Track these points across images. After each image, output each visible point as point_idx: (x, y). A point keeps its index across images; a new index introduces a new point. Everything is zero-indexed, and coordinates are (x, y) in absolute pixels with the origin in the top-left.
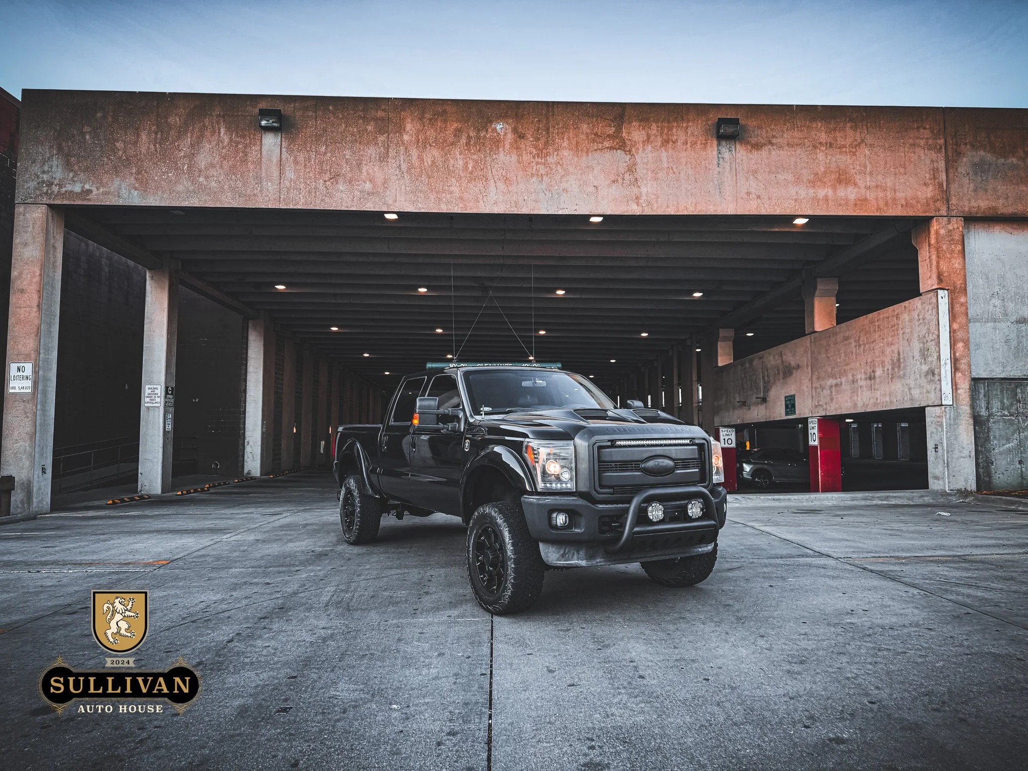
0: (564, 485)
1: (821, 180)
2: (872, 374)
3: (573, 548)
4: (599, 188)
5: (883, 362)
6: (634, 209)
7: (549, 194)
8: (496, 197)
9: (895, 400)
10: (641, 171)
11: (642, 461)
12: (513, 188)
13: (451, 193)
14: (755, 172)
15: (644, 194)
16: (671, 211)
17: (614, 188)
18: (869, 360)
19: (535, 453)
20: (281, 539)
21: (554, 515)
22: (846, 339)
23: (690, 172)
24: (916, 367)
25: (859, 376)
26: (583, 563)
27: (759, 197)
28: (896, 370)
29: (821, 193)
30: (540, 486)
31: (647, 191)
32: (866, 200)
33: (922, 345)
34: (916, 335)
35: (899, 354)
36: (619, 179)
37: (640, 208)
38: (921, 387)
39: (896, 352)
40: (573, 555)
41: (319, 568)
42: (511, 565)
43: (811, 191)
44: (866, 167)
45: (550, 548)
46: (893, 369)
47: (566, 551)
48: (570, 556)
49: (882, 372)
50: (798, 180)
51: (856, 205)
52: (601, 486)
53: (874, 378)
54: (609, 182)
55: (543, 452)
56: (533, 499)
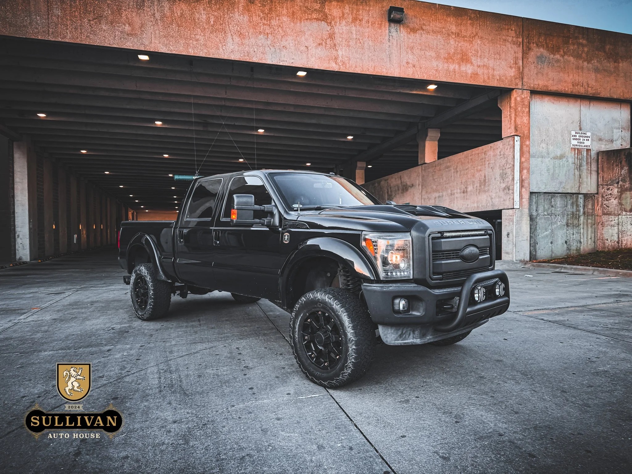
0: (402, 273)
1: (451, 58)
2: (465, 189)
3: (409, 329)
4: (309, 48)
5: (474, 182)
6: (333, 67)
7: (273, 49)
8: (233, 47)
9: (481, 205)
10: (338, 40)
11: (460, 250)
12: (246, 41)
13: (197, 40)
14: (412, 48)
15: (340, 56)
16: (358, 71)
17: (320, 49)
18: (463, 181)
19: (374, 244)
20: (76, 318)
21: (397, 301)
22: (448, 167)
23: (370, 43)
24: (496, 184)
25: (455, 191)
26: (418, 341)
27: (414, 66)
28: (483, 187)
29: (451, 67)
30: (382, 275)
31: (342, 54)
32: (477, 74)
33: (501, 171)
34: (498, 165)
35: (485, 177)
36: (323, 43)
37: (338, 67)
38: (499, 197)
39: (483, 175)
40: (410, 334)
41: (128, 346)
42: (352, 347)
43: (446, 65)
44: (478, 52)
45: (390, 330)
46: (480, 186)
47: (404, 332)
48: (407, 336)
49: (472, 188)
50: (438, 57)
51: (471, 77)
52: (434, 274)
53: (467, 192)
54: (316, 44)
55: (382, 244)
56: (376, 287)
